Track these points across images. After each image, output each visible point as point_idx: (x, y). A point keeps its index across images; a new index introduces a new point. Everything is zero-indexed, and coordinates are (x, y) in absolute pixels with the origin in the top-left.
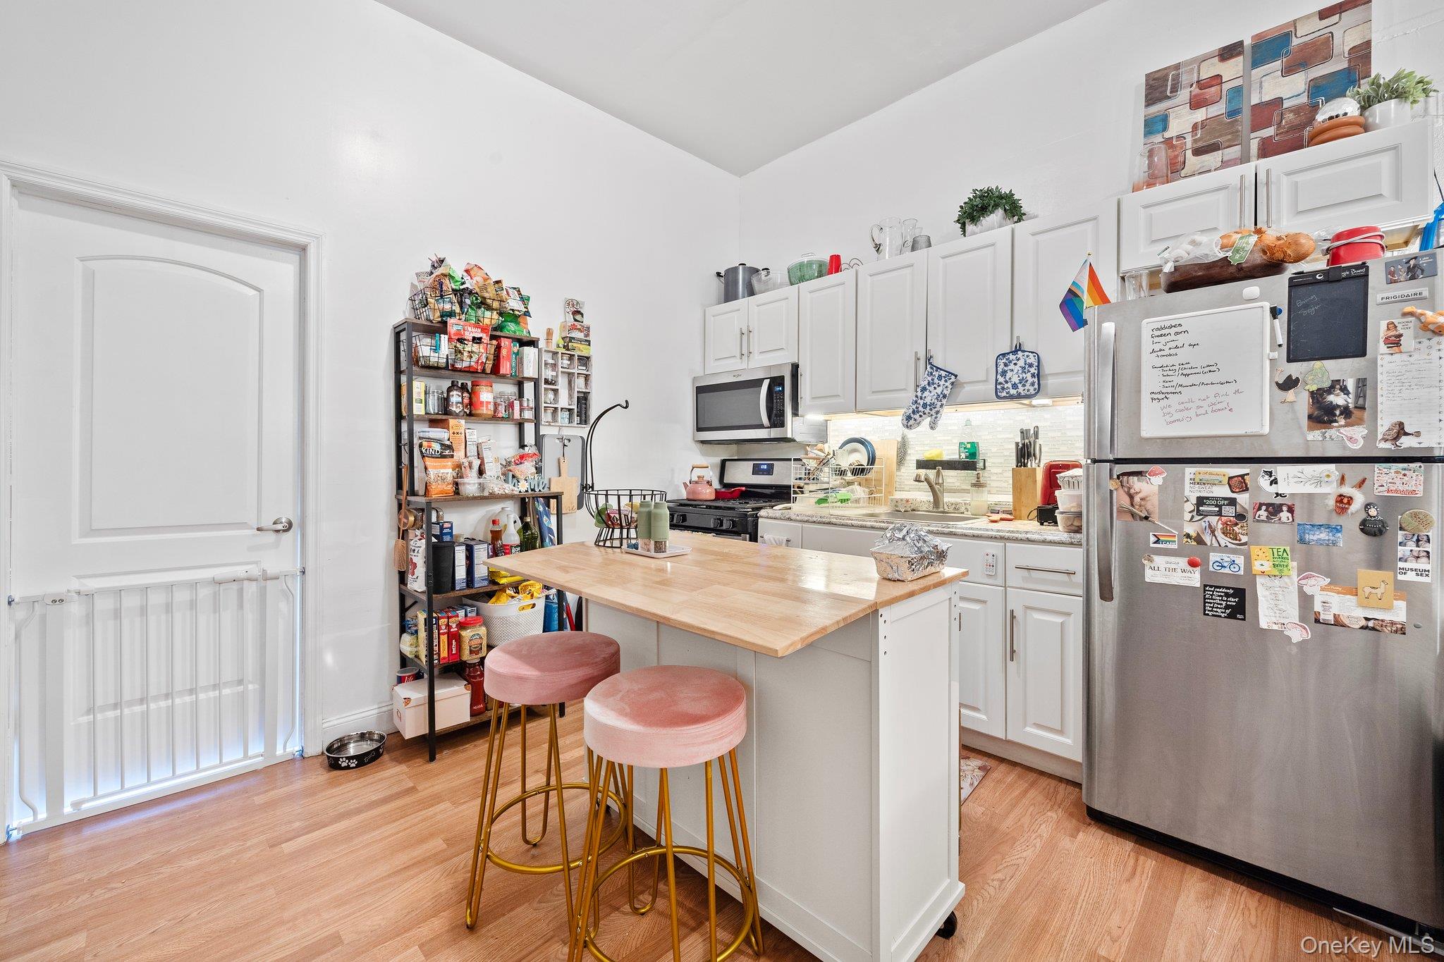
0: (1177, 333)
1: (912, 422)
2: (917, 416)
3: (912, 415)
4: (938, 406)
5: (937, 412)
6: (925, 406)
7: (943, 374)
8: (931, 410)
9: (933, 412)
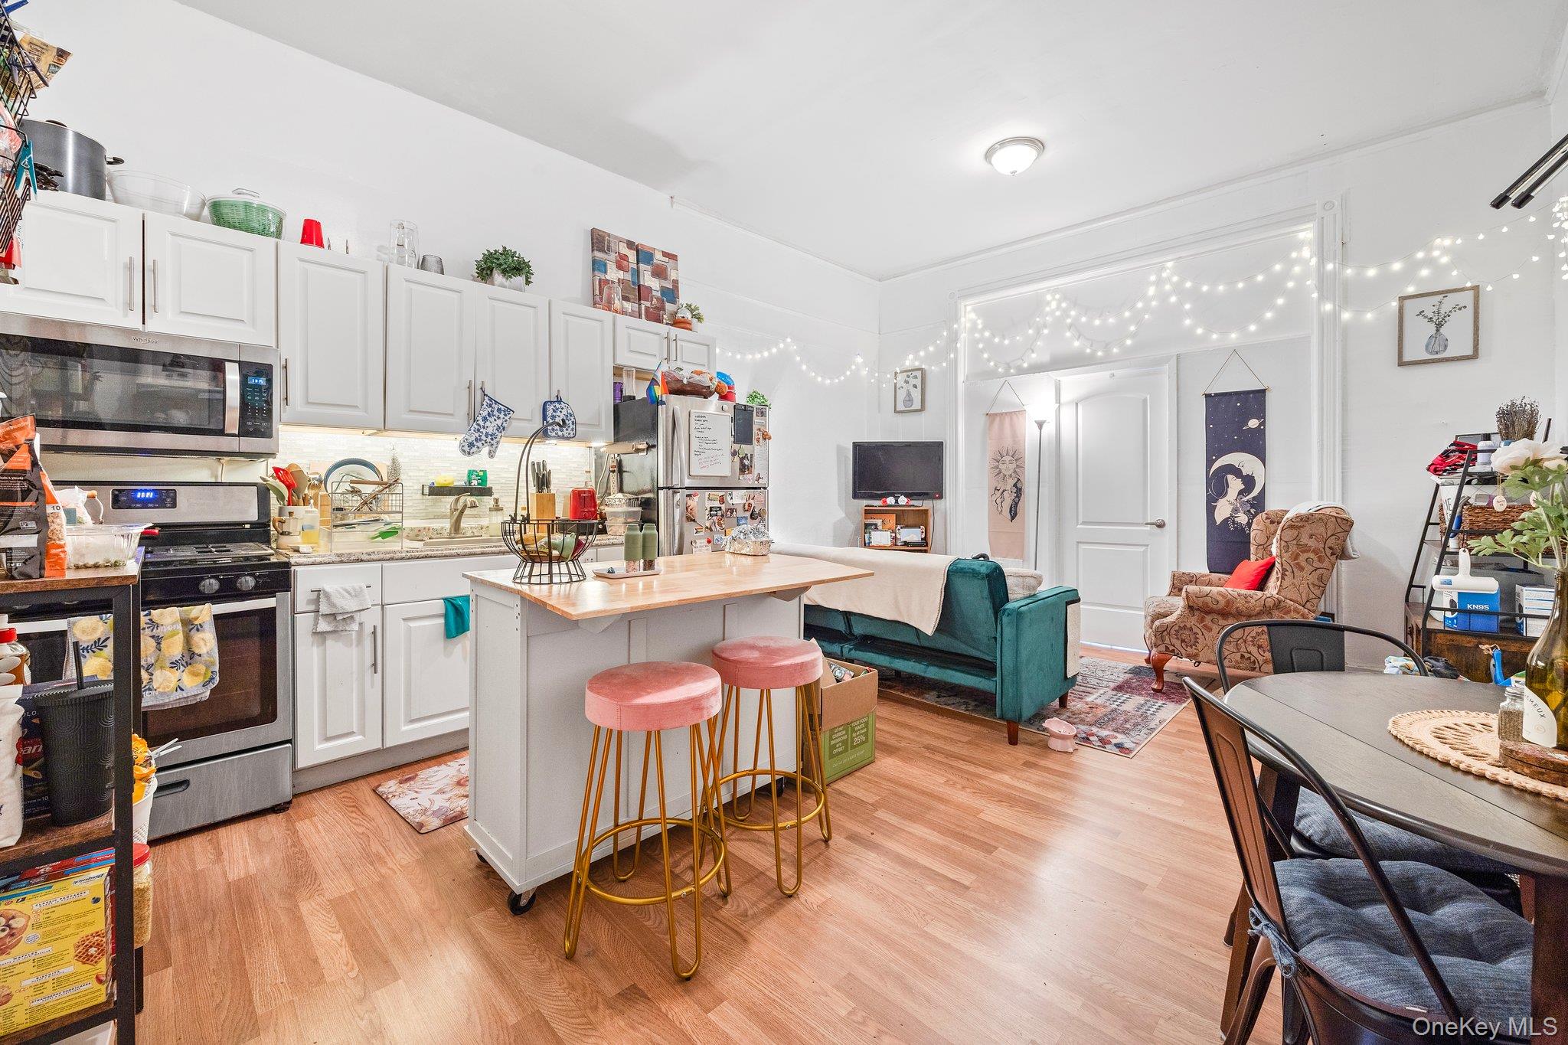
0: (704, 421)
1: (474, 449)
2: (479, 444)
3: (475, 443)
4: (498, 437)
5: (498, 443)
6: (487, 435)
7: (503, 408)
8: (492, 439)
9: (494, 442)
